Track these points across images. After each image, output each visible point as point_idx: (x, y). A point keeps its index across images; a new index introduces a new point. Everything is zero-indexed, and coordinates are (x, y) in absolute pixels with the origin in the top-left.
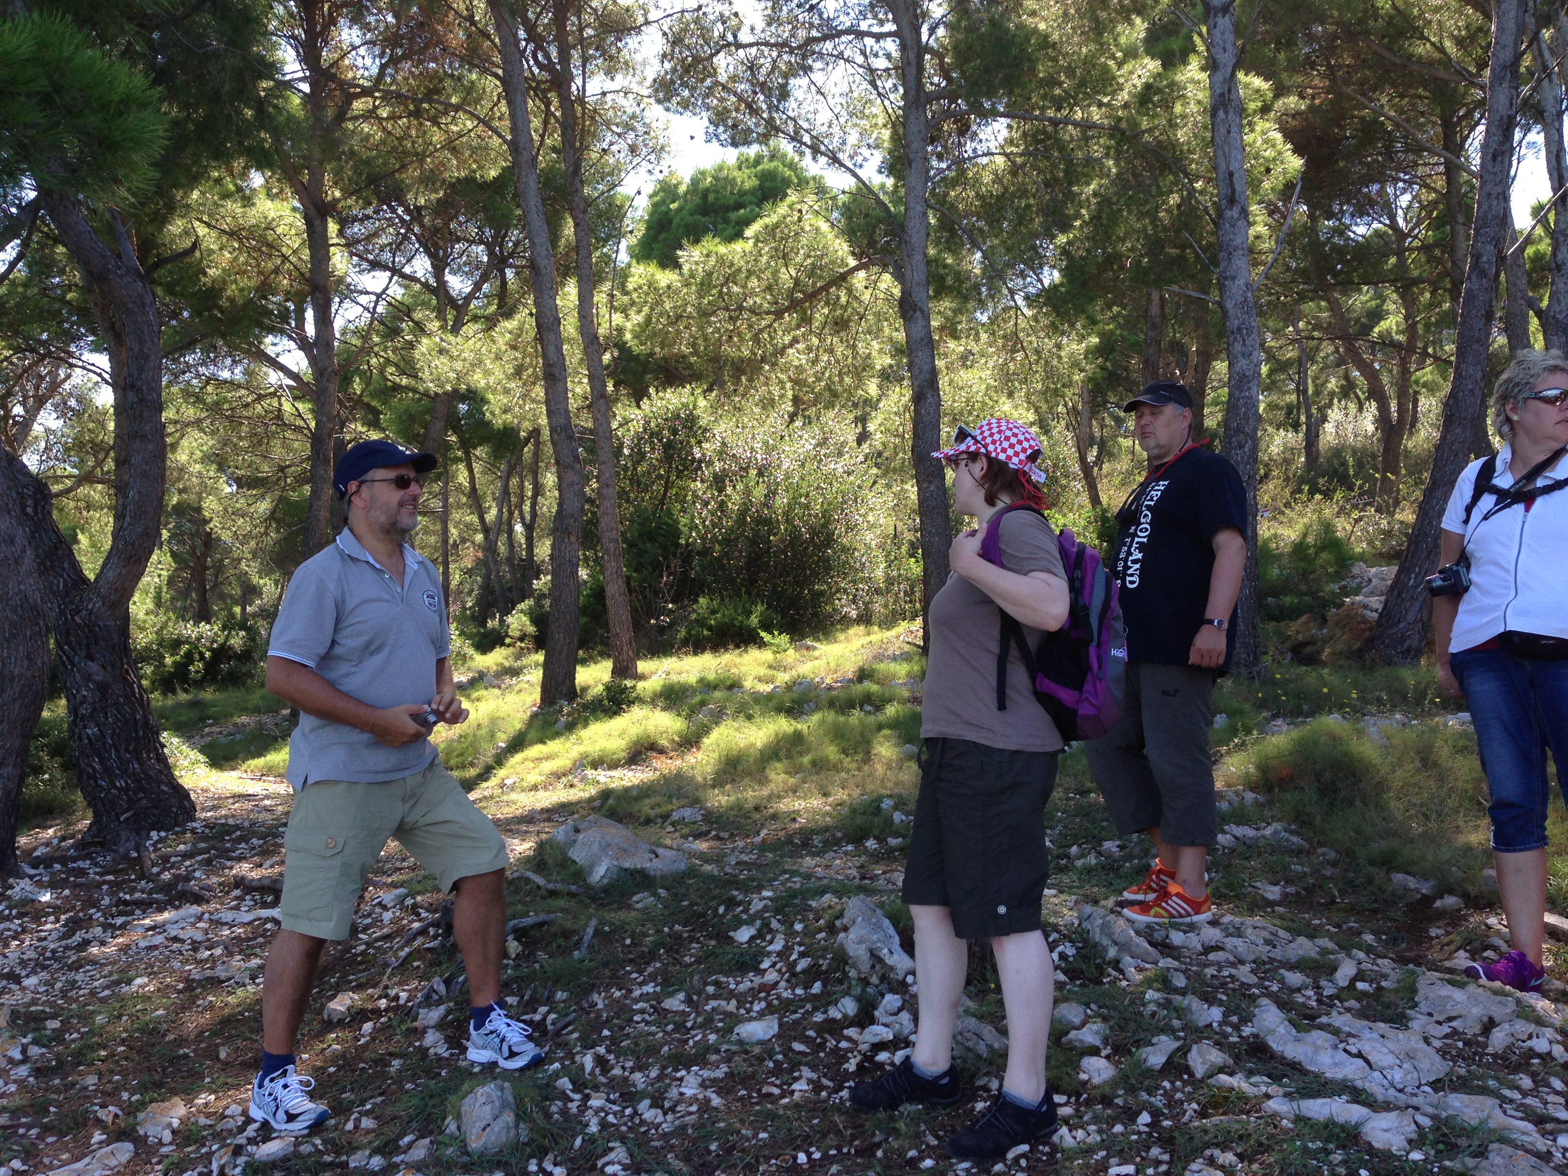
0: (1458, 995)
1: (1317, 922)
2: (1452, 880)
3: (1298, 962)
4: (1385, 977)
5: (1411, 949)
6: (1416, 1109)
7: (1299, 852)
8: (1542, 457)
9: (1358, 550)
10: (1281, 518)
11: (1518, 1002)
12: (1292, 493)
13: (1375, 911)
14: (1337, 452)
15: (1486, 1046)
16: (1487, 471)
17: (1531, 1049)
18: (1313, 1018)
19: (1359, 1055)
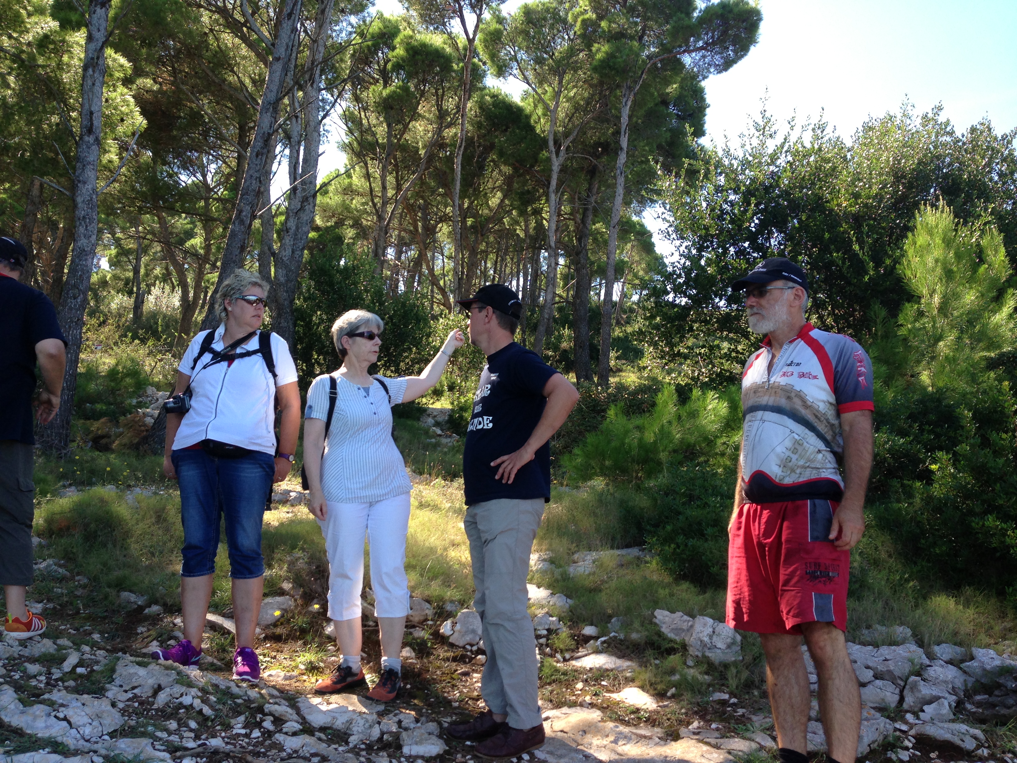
0: (142, 671)
1: (63, 627)
2: (158, 595)
3: (40, 657)
4: (97, 662)
5: (123, 642)
6: (95, 752)
7: (62, 580)
8: (241, 336)
9: (157, 379)
10: (110, 352)
11: (179, 673)
12: (120, 337)
13: (105, 618)
14: (154, 315)
15: (153, 703)
16: (209, 339)
17: (181, 703)
18: (38, 696)
19: (65, 719)
